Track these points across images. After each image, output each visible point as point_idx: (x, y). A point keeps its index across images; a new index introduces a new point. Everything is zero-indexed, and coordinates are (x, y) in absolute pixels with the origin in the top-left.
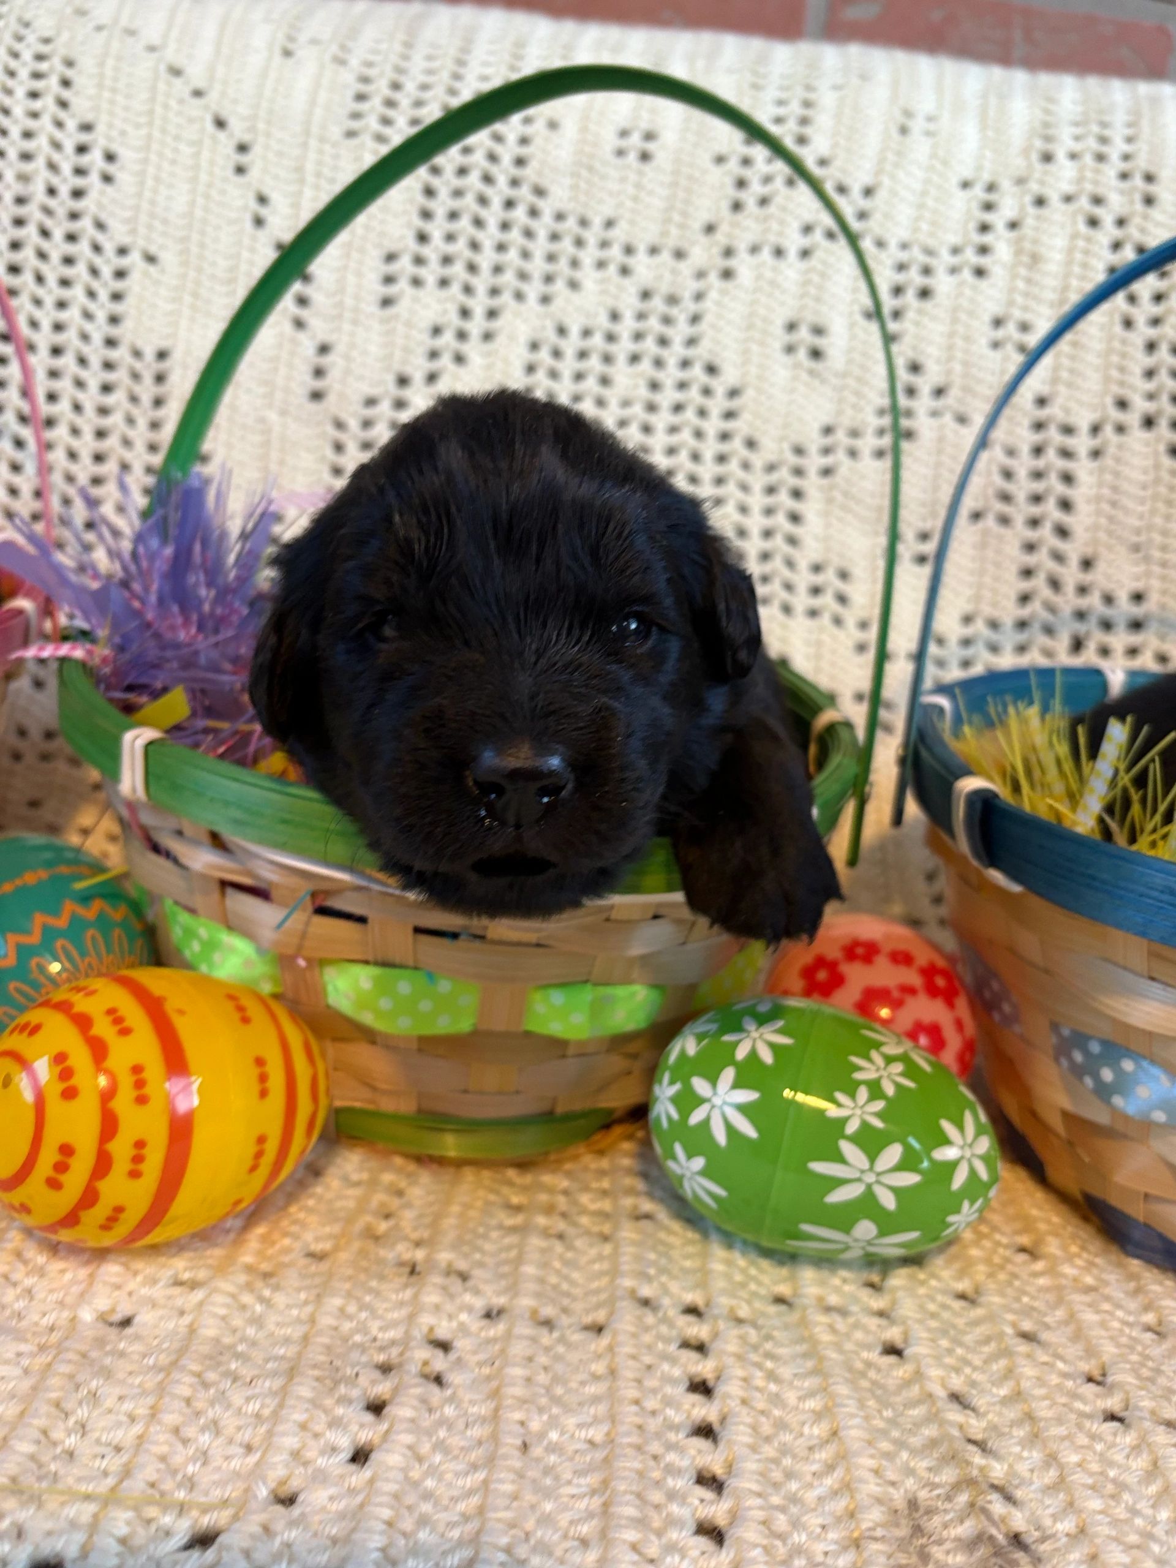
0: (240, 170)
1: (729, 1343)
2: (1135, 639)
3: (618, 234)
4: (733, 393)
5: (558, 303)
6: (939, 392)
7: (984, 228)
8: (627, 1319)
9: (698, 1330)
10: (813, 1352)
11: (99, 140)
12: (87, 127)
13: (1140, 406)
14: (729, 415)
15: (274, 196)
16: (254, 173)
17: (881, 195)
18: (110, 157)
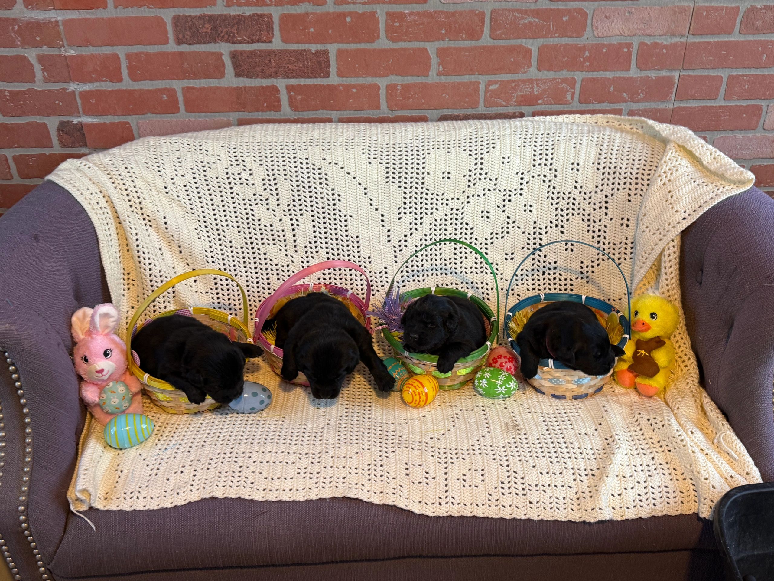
0: (366, 194)
1: (487, 409)
2: (555, 271)
3: (445, 197)
4: (472, 229)
5: (434, 214)
6: (514, 222)
7: (521, 184)
8: (476, 408)
9: (484, 409)
10: (497, 409)
11: (336, 192)
12: (333, 189)
13: (555, 222)
14: (471, 234)
15: (373, 199)
16: (368, 194)
17: (499, 180)
18: (339, 195)
